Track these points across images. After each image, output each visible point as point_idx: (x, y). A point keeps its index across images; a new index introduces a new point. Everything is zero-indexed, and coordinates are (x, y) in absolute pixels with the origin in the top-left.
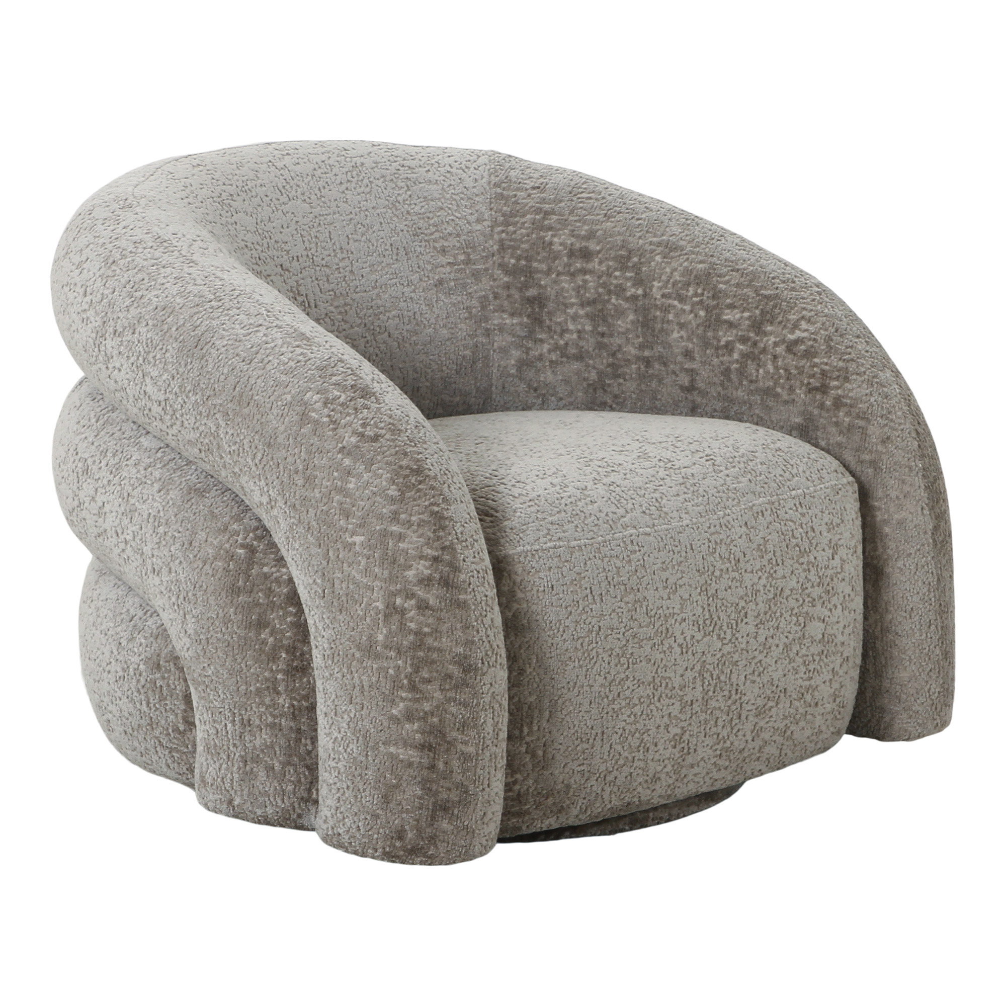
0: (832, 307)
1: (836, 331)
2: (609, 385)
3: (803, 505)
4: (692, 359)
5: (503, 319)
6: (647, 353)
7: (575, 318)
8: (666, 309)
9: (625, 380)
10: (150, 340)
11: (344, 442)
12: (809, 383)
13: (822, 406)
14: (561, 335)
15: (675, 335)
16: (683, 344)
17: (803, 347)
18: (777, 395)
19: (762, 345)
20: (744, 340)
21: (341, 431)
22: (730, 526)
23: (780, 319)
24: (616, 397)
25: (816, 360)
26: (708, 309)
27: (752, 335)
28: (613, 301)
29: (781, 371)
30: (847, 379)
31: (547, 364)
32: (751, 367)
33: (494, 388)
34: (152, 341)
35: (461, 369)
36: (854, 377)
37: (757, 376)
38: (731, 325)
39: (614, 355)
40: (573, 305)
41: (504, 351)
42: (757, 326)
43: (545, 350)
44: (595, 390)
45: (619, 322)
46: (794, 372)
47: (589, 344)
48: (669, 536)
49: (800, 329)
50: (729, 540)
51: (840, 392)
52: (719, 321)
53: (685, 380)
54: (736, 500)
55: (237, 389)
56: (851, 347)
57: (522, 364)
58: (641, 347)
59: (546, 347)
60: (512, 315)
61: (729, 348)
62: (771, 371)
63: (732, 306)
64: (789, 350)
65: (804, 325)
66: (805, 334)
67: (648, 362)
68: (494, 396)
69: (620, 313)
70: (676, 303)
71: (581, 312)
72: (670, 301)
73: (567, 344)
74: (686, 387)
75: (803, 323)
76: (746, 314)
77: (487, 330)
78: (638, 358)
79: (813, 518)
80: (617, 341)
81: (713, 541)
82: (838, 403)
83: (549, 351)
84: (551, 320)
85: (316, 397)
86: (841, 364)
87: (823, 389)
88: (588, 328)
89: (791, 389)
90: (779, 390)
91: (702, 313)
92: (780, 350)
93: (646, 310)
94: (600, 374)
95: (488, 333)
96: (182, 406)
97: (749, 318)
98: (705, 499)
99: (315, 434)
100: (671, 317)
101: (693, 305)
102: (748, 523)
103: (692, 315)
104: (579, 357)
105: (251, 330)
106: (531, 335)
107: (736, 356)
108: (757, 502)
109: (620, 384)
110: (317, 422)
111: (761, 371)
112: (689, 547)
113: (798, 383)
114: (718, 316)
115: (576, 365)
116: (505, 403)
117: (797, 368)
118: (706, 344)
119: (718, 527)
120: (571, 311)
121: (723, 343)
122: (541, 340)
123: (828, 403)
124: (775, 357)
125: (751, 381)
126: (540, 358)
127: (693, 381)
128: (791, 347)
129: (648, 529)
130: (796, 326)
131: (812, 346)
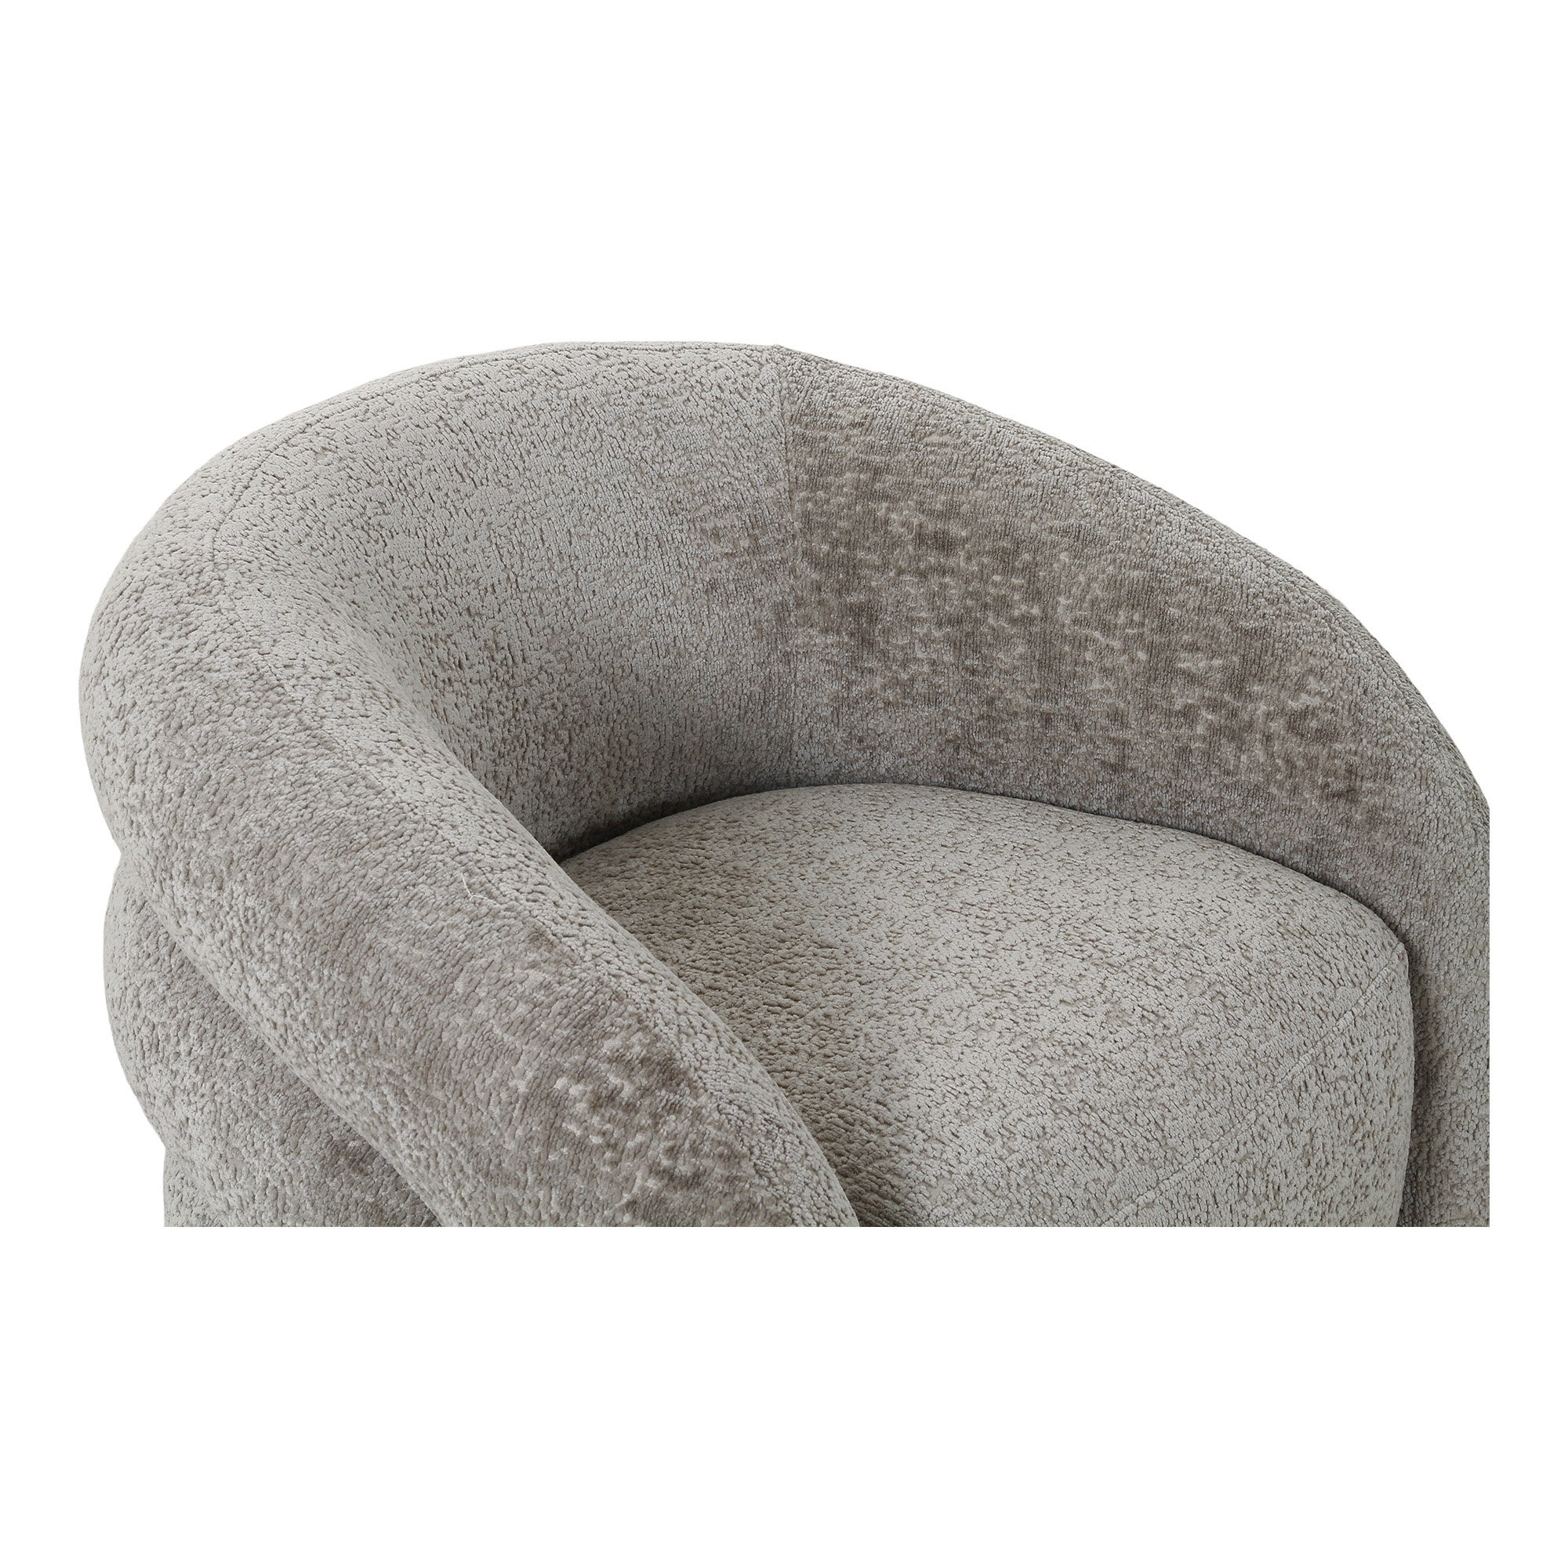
0: (1352, 645)
1: (1365, 692)
2: (980, 745)
3: (1355, 1041)
4: (1125, 725)
5: (811, 637)
6: (1046, 706)
7: (927, 641)
8: (1081, 644)
9: (1008, 741)
10: (250, 913)
11: (635, 1190)
12: (1327, 785)
13: (1347, 822)
14: (904, 665)
15: (1096, 685)
16: (1110, 701)
17: (1314, 724)
18: (1271, 798)
19: (1247, 718)
20: (1215, 706)
21: (626, 1165)
22: (1265, 1136)
23: (1274, 672)
24: (991, 762)
25: (1338, 746)
26: (1150, 649)
27: (1227, 697)
28: (991, 621)
29: (1279, 762)
30: (1388, 778)
31: (881, 705)
32: (1228, 750)
33: (795, 737)
34: (254, 915)
35: (746, 713)
36: (1400, 774)
37: (1238, 767)
38: (1191, 678)
39: (991, 702)
40: (923, 621)
41: (812, 684)
42: (1237, 684)
43: (877, 686)
44: (957, 749)
45: (1001, 655)
46: (1300, 763)
47: (948, 682)
48: (1183, 1192)
49: (1309, 693)
50: (1266, 1160)
51: (1377, 800)
52: (1172, 671)
53: (1111, 754)
54: (1270, 1078)
55: (420, 1051)
56: (1390, 719)
57: (840, 703)
58: (1037, 696)
59: (879, 681)
60: (825, 631)
61: (1188, 715)
62: (1262, 760)
63: (1193, 648)
64: (1291, 727)
65: (1312, 683)
66: (1317, 701)
67: (1047, 719)
68: (796, 748)
69: (1001, 639)
70: (1097, 634)
71: (937, 634)
72: (1087, 631)
73: (912, 680)
74: (1111, 766)
75: (1311, 679)
76: (1217, 662)
77: (786, 654)
78: (1030, 713)
79: (1369, 1057)
80: (995, 681)
81: (1244, 1175)
82: (1373, 819)
83: (884, 687)
84: (888, 642)
85: (575, 1090)
86: (1378, 752)
87: (1350, 795)
88: (948, 658)
89: (1295, 790)
90: (1274, 790)
91: (1142, 656)
92: (1277, 726)
93: (1046, 641)
94: (966, 727)
95: (787, 658)
96: (316, 1048)
97: (1225, 668)
98: (1228, 1095)
99: (577, 1171)
100: (1089, 656)
101: (1126, 639)
102: (1289, 1116)
103: (1125, 657)
104: (932, 700)
105: (440, 924)
106: (854, 662)
107: (1200, 730)
108: (1297, 1068)
109: (998, 746)
110: (580, 1145)
111: (1244, 758)
112: (1211, 1202)
113: (1307, 783)
114: (1170, 661)
115: (927, 711)
116: (812, 758)
117: (1305, 757)
118: (1149, 707)
119: (1249, 1145)
120: (920, 630)
121: (1177, 707)
122: (871, 671)
123: (1358, 817)
124: (1268, 738)
125: (1228, 773)
126: (870, 696)
127: (1124, 757)
128: (1296, 722)
129: (1151, 1195)
130: (1300, 687)
131: (1330, 723)
